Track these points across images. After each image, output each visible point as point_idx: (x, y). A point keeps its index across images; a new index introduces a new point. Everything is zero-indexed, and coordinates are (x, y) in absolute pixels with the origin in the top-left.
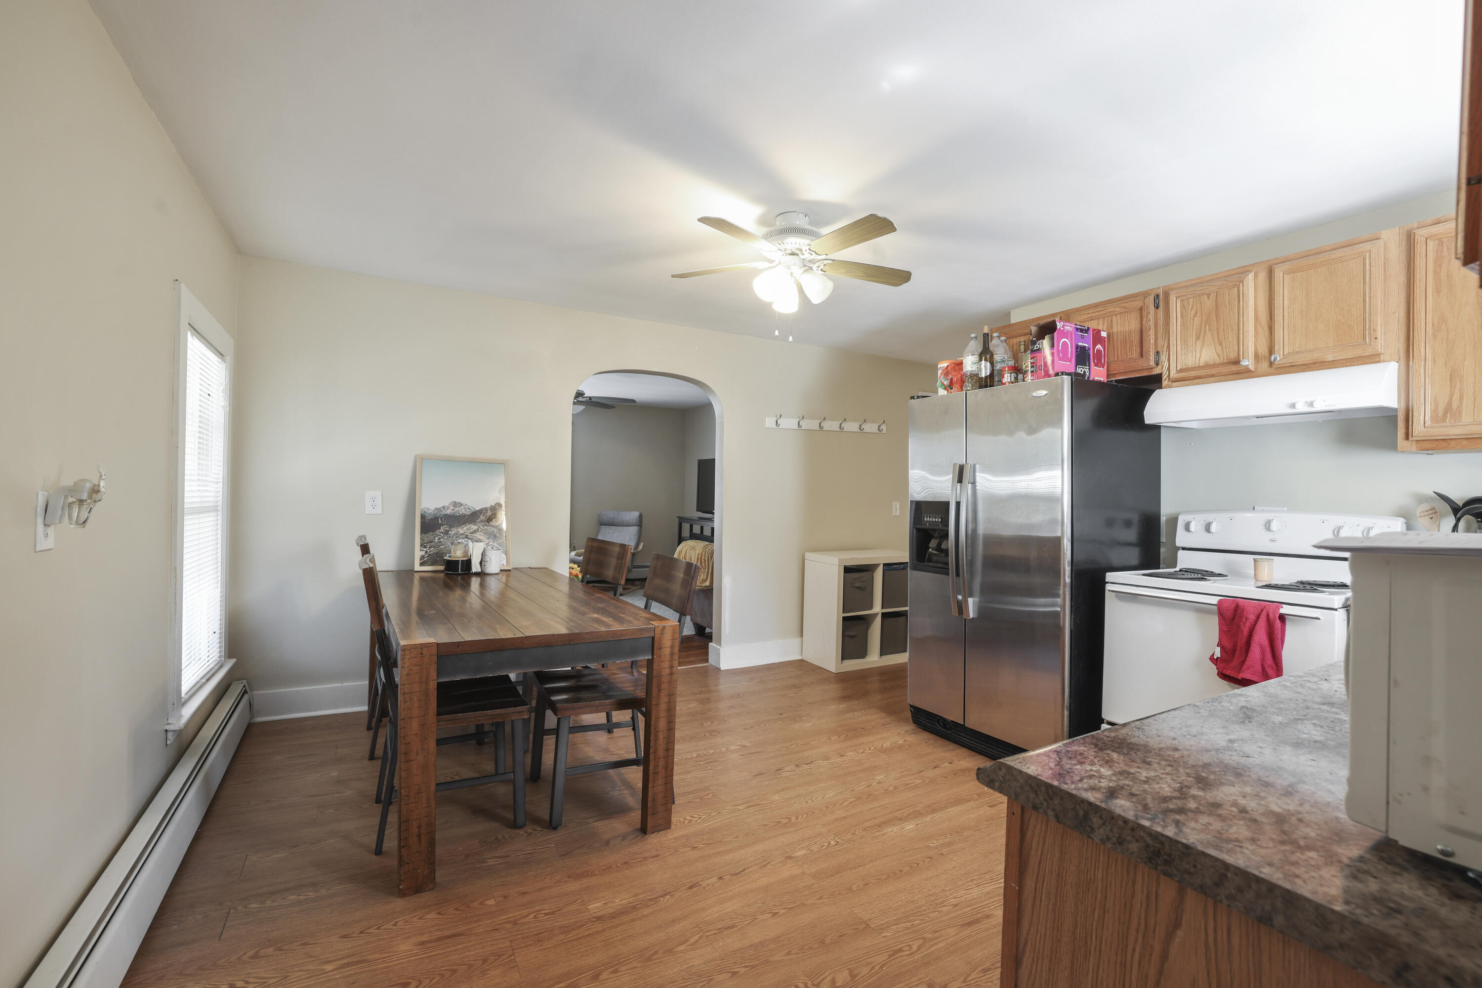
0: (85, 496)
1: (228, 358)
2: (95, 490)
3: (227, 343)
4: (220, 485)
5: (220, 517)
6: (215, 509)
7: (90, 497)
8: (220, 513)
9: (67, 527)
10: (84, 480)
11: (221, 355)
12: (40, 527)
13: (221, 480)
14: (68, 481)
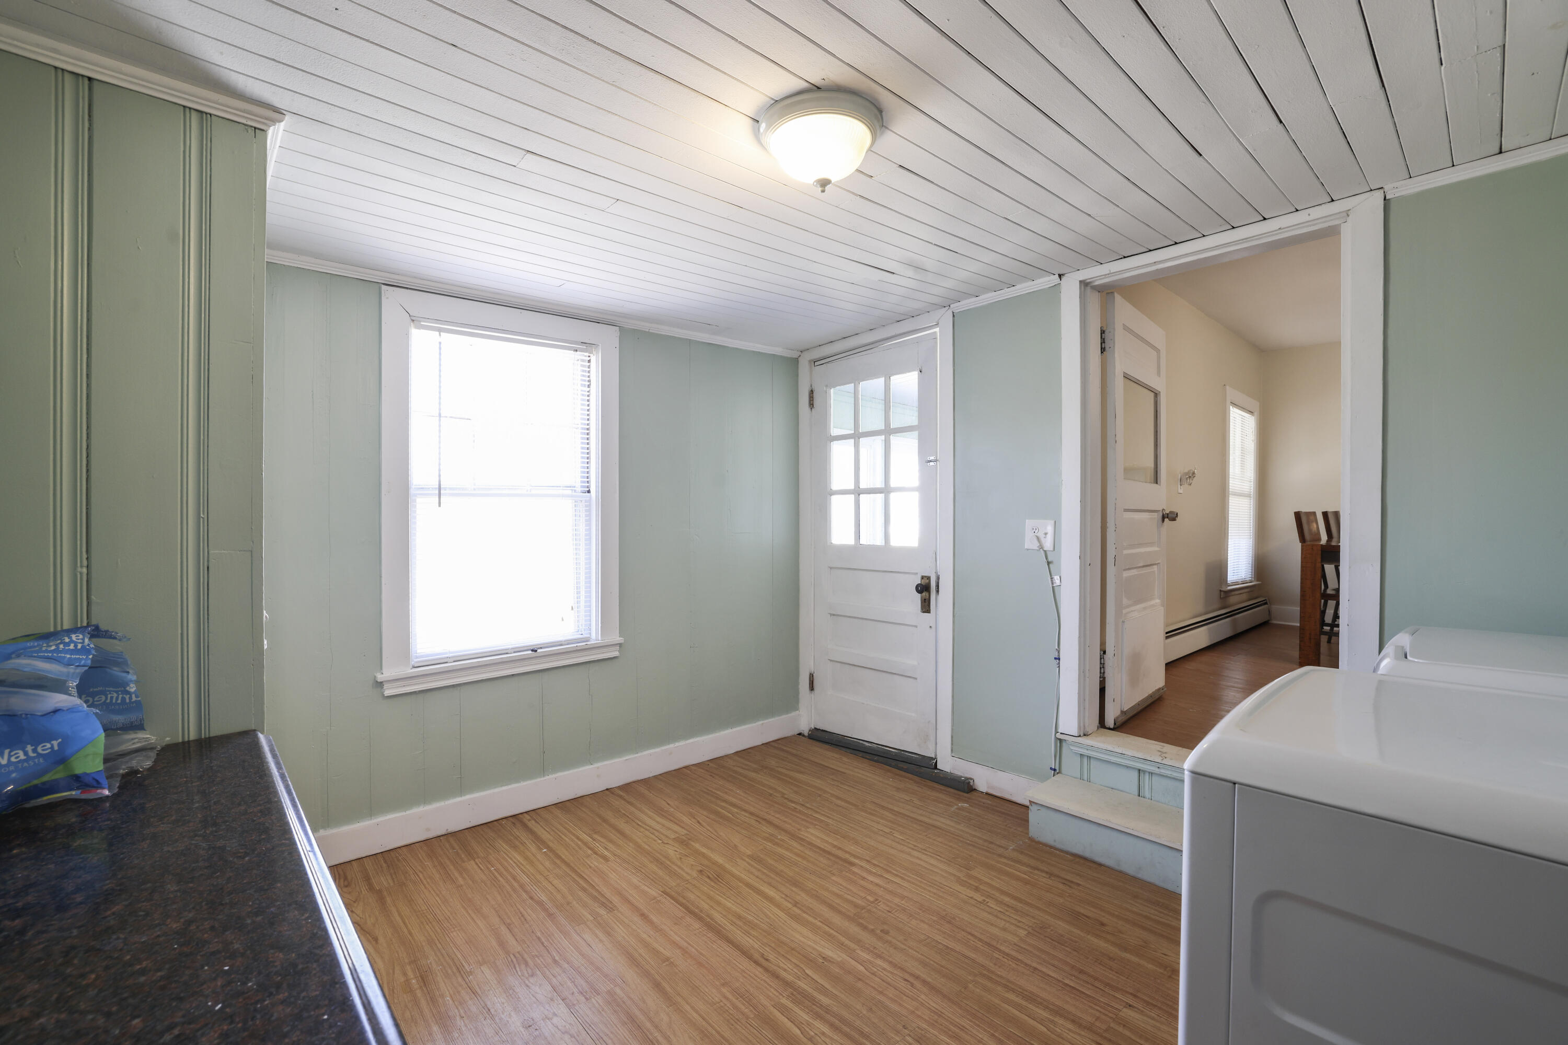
0: (1191, 475)
1: (1256, 414)
2: (1194, 473)
3: (1255, 405)
4: (1252, 483)
5: (1252, 501)
6: (1249, 496)
7: (1192, 475)
8: (1252, 499)
9: (1186, 486)
10: (1191, 470)
11: (1251, 412)
12: (1179, 486)
13: (1253, 481)
14: (1186, 471)
